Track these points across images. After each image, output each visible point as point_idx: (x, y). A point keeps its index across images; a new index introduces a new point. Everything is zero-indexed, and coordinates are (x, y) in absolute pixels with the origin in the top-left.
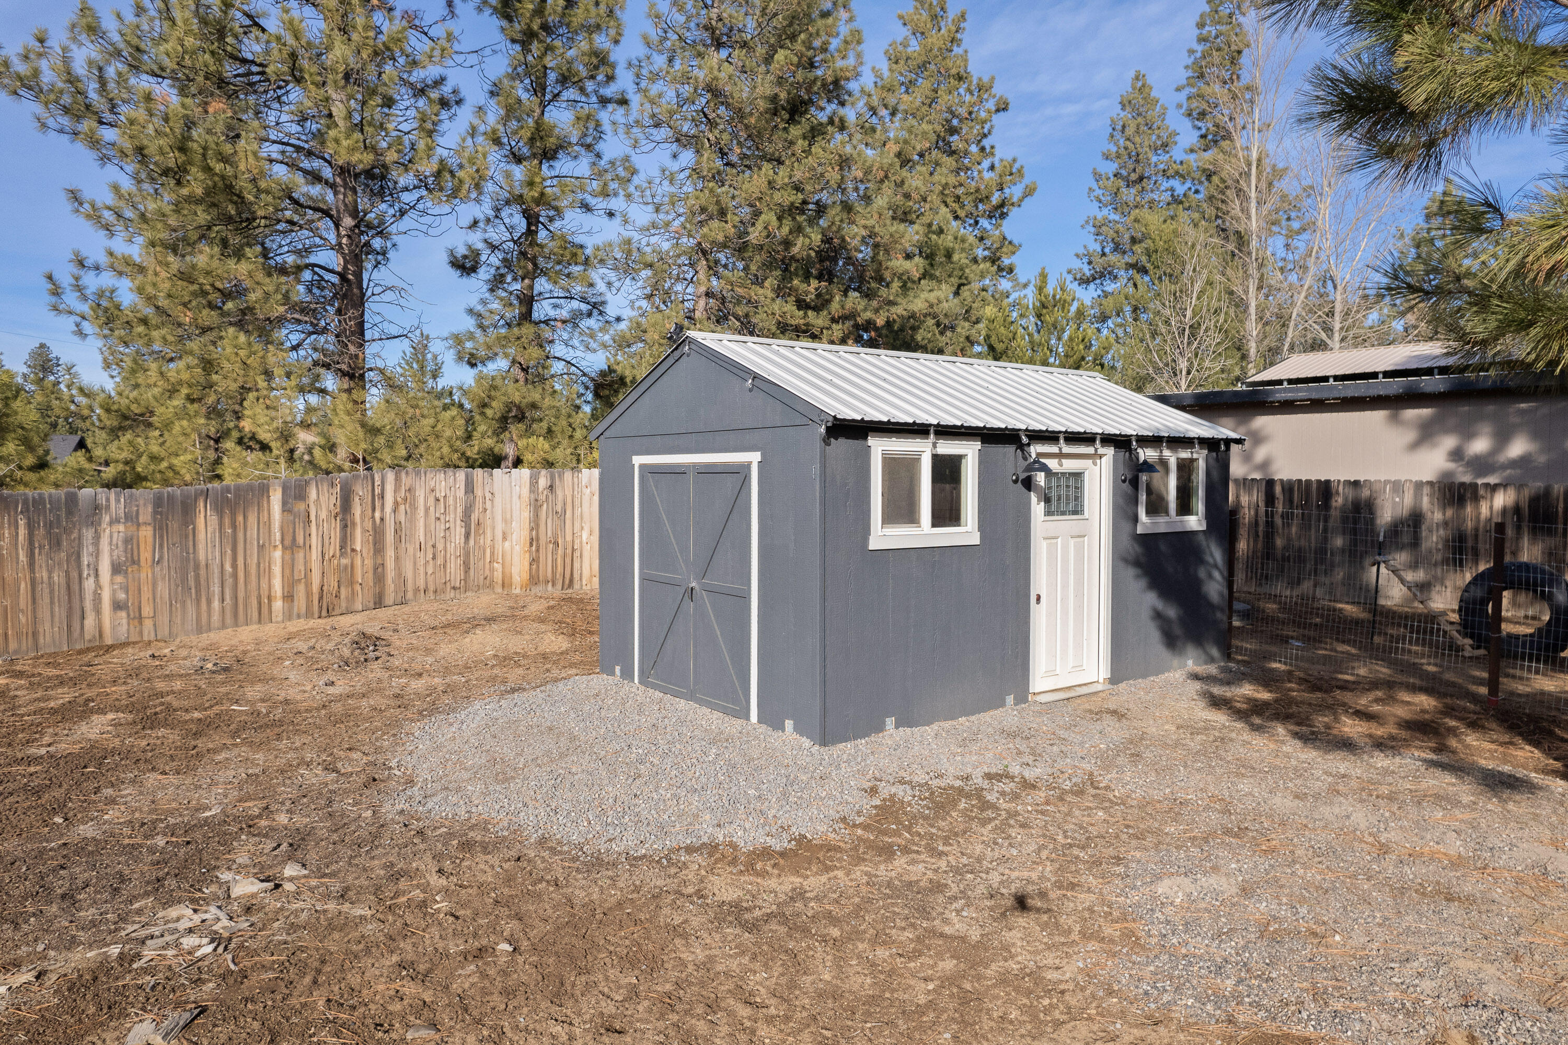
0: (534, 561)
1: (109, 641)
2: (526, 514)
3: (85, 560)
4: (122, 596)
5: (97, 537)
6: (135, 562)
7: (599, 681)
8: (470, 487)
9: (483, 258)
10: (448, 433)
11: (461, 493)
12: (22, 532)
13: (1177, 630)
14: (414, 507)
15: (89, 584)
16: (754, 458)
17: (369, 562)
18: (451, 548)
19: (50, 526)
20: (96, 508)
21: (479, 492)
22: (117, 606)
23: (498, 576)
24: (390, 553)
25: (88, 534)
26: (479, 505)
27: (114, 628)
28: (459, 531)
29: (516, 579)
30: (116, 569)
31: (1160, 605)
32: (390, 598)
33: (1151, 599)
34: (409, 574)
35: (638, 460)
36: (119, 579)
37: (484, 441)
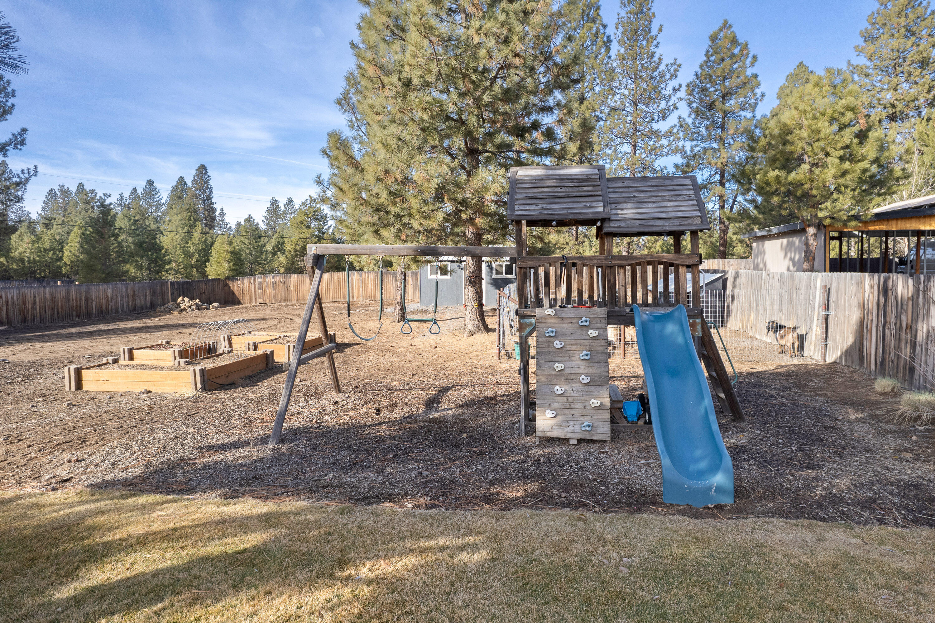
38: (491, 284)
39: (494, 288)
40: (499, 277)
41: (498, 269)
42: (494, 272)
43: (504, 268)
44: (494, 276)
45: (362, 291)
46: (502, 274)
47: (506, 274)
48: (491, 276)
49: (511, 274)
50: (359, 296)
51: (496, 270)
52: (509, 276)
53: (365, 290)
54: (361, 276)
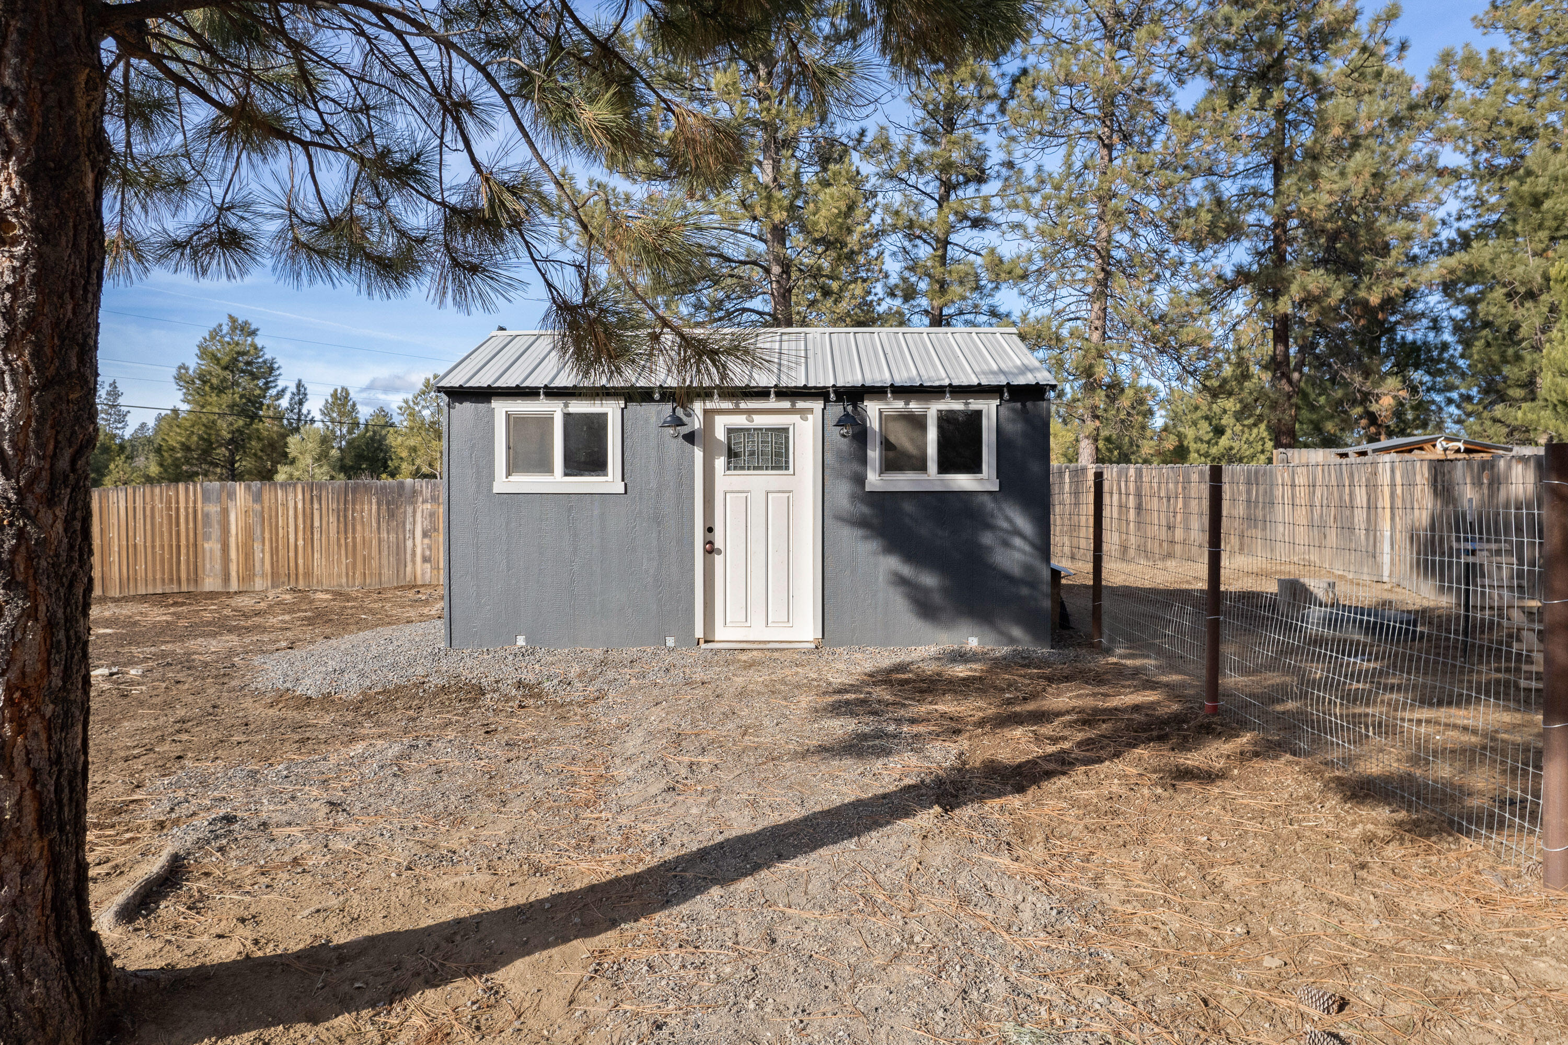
1: (419, 582)
3: (408, 527)
4: (427, 553)
5: (414, 512)
6: (436, 530)
12: (374, 507)
13: (937, 598)
15: (409, 543)
19: (388, 503)
20: (414, 493)
22: (425, 560)
25: (410, 510)
27: (423, 574)
30: (425, 534)
31: (906, 570)
33: (891, 563)
36: (426, 541)
38: (862, 523)
39: (873, 546)
40: (903, 481)
41: (901, 437)
42: (874, 454)
43: (932, 434)
44: (874, 480)
45: (262, 555)
46: (922, 466)
47: (945, 466)
48: (860, 480)
49: (974, 466)
50: (248, 574)
51: (887, 445)
52: (963, 481)
53: (274, 552)
54: (258, 498)
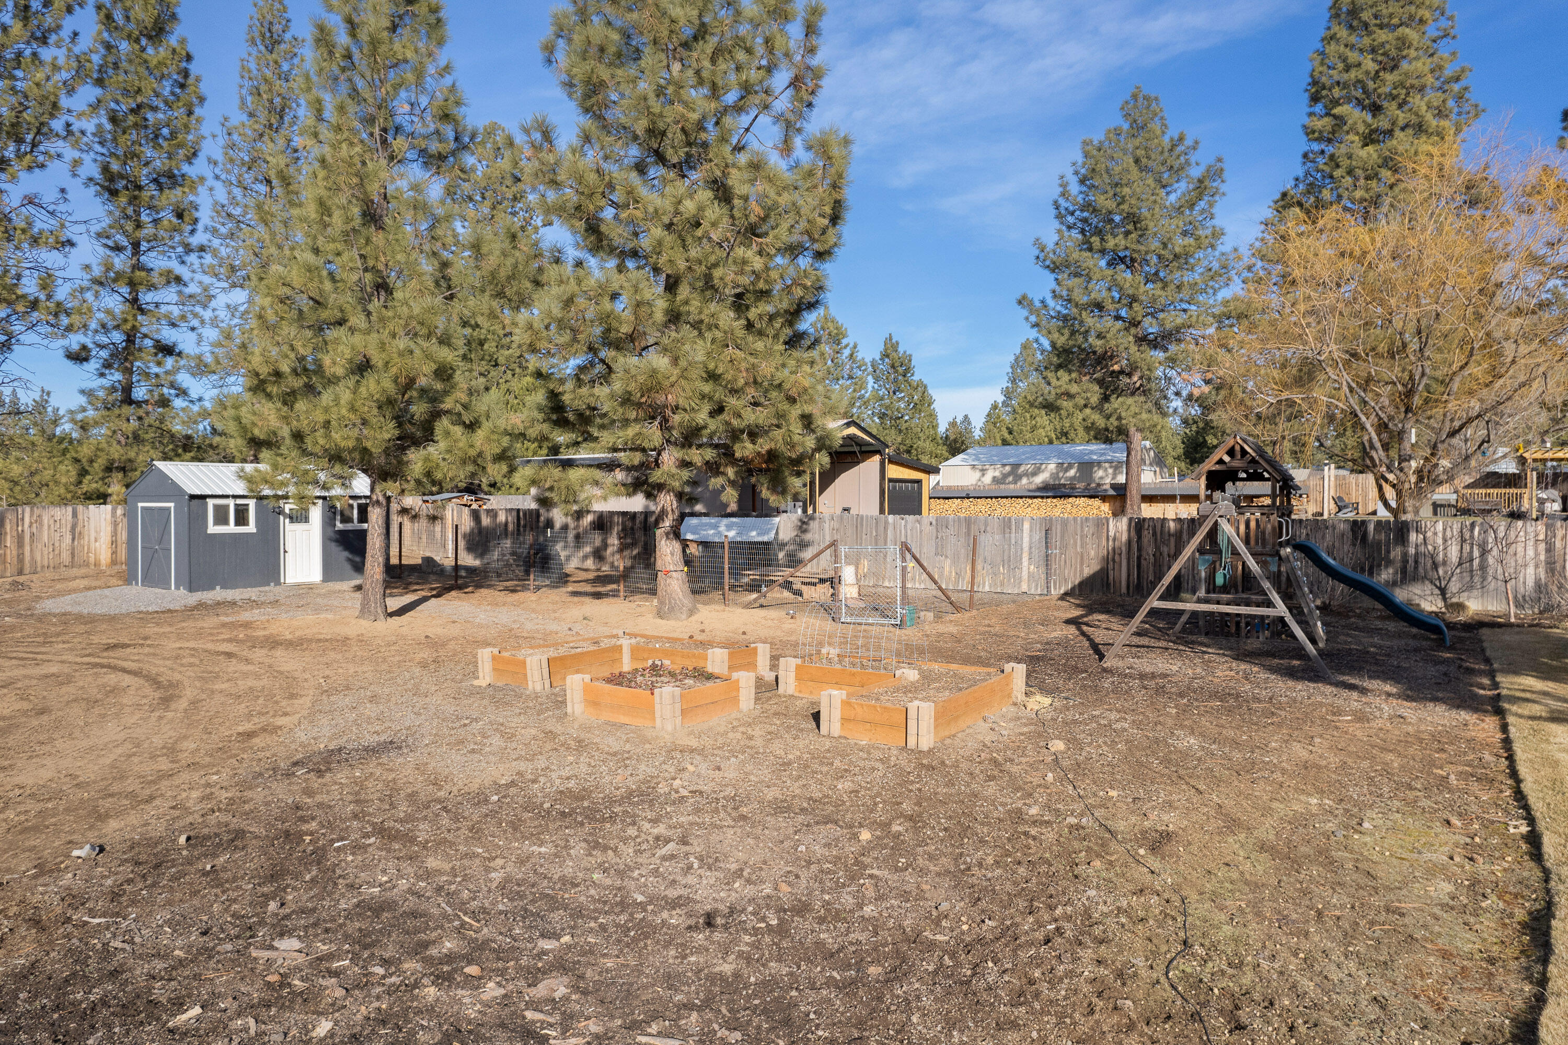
0: (114, 553)
2: (110, 528)
7: (126, 589)
8: (75, 514)
9: (94, 353)
10: (64, 480)
11: (70, 517)
14: (41, 524)
16: (172, 505)
17: (15, 553)
18: (63, 545)
21: (80, 517)
23: (92, 560)
24: (27, 548)
26: (80, 524)
28: (68, 538)
29: (103, 562)
31: (350, 556)
32: (27, 569)
33: (346, 554)
34: (39, 559)
35: (140, 505)
37: (89, 484)
